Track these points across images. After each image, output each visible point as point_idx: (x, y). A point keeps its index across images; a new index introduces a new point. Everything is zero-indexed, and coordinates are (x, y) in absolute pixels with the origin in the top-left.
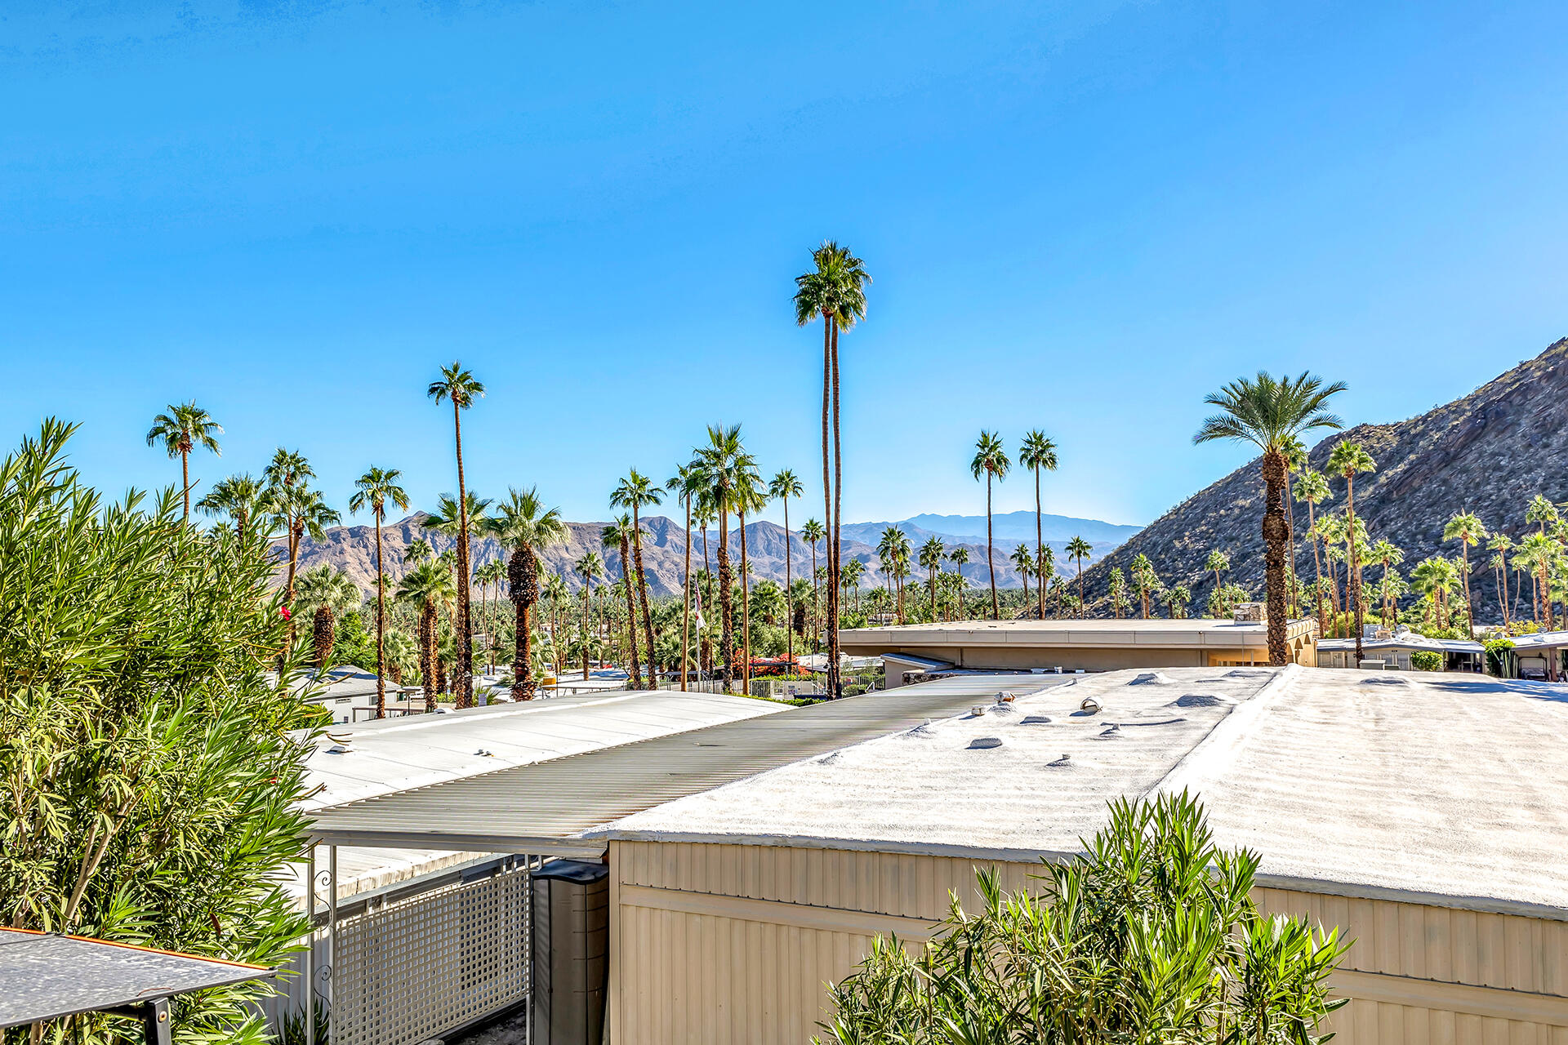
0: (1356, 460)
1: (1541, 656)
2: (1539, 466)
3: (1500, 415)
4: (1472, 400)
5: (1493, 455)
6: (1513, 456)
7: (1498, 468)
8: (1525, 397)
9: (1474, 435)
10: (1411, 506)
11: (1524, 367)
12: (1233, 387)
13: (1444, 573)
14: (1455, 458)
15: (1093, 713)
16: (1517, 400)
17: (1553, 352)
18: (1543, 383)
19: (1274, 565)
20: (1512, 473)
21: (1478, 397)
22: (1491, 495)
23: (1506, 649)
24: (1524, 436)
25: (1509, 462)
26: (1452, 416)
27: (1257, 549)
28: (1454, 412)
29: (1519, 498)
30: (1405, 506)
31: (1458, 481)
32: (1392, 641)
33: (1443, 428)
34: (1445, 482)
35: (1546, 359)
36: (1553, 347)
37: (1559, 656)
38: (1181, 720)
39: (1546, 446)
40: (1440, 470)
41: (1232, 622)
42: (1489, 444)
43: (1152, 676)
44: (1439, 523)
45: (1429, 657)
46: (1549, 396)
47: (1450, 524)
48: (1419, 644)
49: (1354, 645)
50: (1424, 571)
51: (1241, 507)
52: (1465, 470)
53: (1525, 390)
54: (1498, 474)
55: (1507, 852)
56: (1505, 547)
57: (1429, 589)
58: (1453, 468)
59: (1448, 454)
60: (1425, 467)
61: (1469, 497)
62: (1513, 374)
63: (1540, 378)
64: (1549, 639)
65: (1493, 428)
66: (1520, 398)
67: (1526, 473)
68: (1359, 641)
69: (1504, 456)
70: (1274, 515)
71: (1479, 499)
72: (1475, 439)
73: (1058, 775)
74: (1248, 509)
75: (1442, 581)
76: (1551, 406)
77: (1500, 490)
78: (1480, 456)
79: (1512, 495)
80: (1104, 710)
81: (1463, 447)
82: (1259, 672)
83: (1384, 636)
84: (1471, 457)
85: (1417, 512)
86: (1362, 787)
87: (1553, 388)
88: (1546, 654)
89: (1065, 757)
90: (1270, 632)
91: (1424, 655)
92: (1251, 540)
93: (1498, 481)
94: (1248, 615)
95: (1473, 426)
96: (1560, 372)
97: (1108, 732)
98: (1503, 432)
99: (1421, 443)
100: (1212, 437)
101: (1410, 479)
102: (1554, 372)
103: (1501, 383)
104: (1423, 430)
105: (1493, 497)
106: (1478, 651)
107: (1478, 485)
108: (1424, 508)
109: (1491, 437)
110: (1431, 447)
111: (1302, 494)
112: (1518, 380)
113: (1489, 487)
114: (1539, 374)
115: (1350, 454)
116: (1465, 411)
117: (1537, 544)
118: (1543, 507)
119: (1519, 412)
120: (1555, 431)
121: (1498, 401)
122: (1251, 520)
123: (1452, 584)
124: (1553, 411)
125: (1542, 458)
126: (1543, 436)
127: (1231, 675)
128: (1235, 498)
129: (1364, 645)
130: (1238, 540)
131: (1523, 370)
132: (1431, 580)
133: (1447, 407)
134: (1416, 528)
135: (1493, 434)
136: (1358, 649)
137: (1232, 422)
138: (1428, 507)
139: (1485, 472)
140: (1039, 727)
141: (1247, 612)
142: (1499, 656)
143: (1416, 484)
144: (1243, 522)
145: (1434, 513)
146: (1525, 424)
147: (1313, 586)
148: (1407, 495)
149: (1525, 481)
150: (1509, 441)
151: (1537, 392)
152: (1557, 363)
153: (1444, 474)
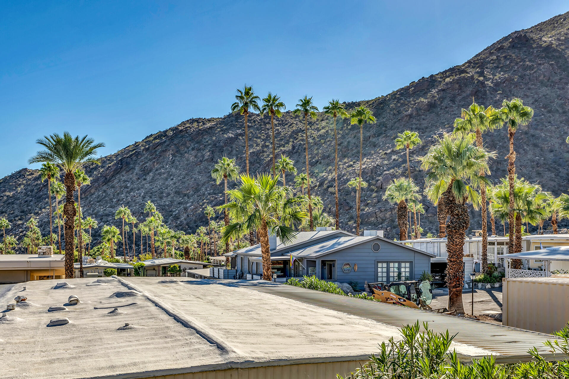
0: (81, 178)
1: (154, 269)
2: (142, 188)
3: (128, 164)
4: (116, 155)
5: (125, 181)
6: (132, 183)
7: (126, 187)
8: (137, 157)
9: (117, 171)
10: (90, 202)
11: (137, 144)
13: (115, 233)
14: (109, 181)
15: (76, 303)
16: (134, 158)
17: (148, 139)
18: (144, 152)
19: (69, 228)
20: (132, 189)
21: (119, 155)
22: (123, 199)
23: (142, 267)
24: (136, 174)
25: (131, 185)
26: (108, 162)
27: (16, 218)
28: (109, 160)
29: (134, 201)
30: (88, 201)
31: (110, 191)
32: (94, 264)
33: (104, 167)
34: (105, 191)
35: (145, 142)
36: (147, 137)
37: (161, 269)
38: (135, 304)
39: (145, 179)
40: (103, 186)
41: (37, 256)
42: (123, 176)
44: (102, 210)
45: (112, 271)
46: (146, 158)
47: (118, 211)
48: (106, 265)
49: (79, 266)
50: (107, 232)
51: (8, 196)
52: (113, 187)
53: (137, 154)
54: (126, 190)
56: (135, 222)
57: (109, 240)
58: (108, 185)
59: (106, 179)
60: (96, 184)
61: (114, 199)
62: (132, 146)
63: (143, 150)
64: (158, 262)
65: (125, 169)
66: (135, 157)
67: (137, 190)
68: (81, 264)
69: (129, 182)
70: (70, 203)
71: (119, 200)
72: (117, 173)
74: (12, 197)
75: (114, 236)
76: (147, 163)
77: (127, 197)
78: (119, 181)
79: (132, 200)
80: (81, 302)
81: (113, 176)
82: (110, 280)
83: (91, 262)
84: (116, 181)
85: (93, 204)
87: (148, 155)
88: (157, 268)
89: (126, 325)
91: (109, 270)
92: (13, 213)
93: (126, 193)
94: (45, 252)
95: (117, 167)
96: (151, 149)
97: (113, 311)
98: (128, 171)
99: (95, 173)
100: (38, 161)
101: (90, 189)
102: (149, 148)
103: (128, 150)
104: (96, 167)
105: (124, 200)
106: (129, 268)
107: (118, 194)
108: (95, 202)
109: (124, 173)
110: (99, 175)
112: (135, 149)
113: (123, 195)
114: (143, 148)
115: (79, 175)
116: (113, 160)
117: (151, 222)
118: (151, 206)
119: (135, 164)
120: (148, 173)
121: (127, 157)
122: (13, 203)
123: (118, 238)
124: (148, 164)
125: (143, 185)
126: (144, 175)
128: (5, 191)
129: (83, 266)
130: (6, 212)
131: (136, 145)
132: (110, 236)
133: (106, 157)
134: (92, 212)
135: (125, 172)
136: (81, 268)
137: (51, 155)
138: (98, 202)
139: (121, 188)
141: (45, 251)
142: (139, 270)
143: (93, 191)
144: (9, 203)
145: (100, 205)
146: (137, 168)
148: (89, 196)
149: (137, 194)
150: (131, 176)
151: (142, 156)
152: (149, 144)
153: (105, 188)
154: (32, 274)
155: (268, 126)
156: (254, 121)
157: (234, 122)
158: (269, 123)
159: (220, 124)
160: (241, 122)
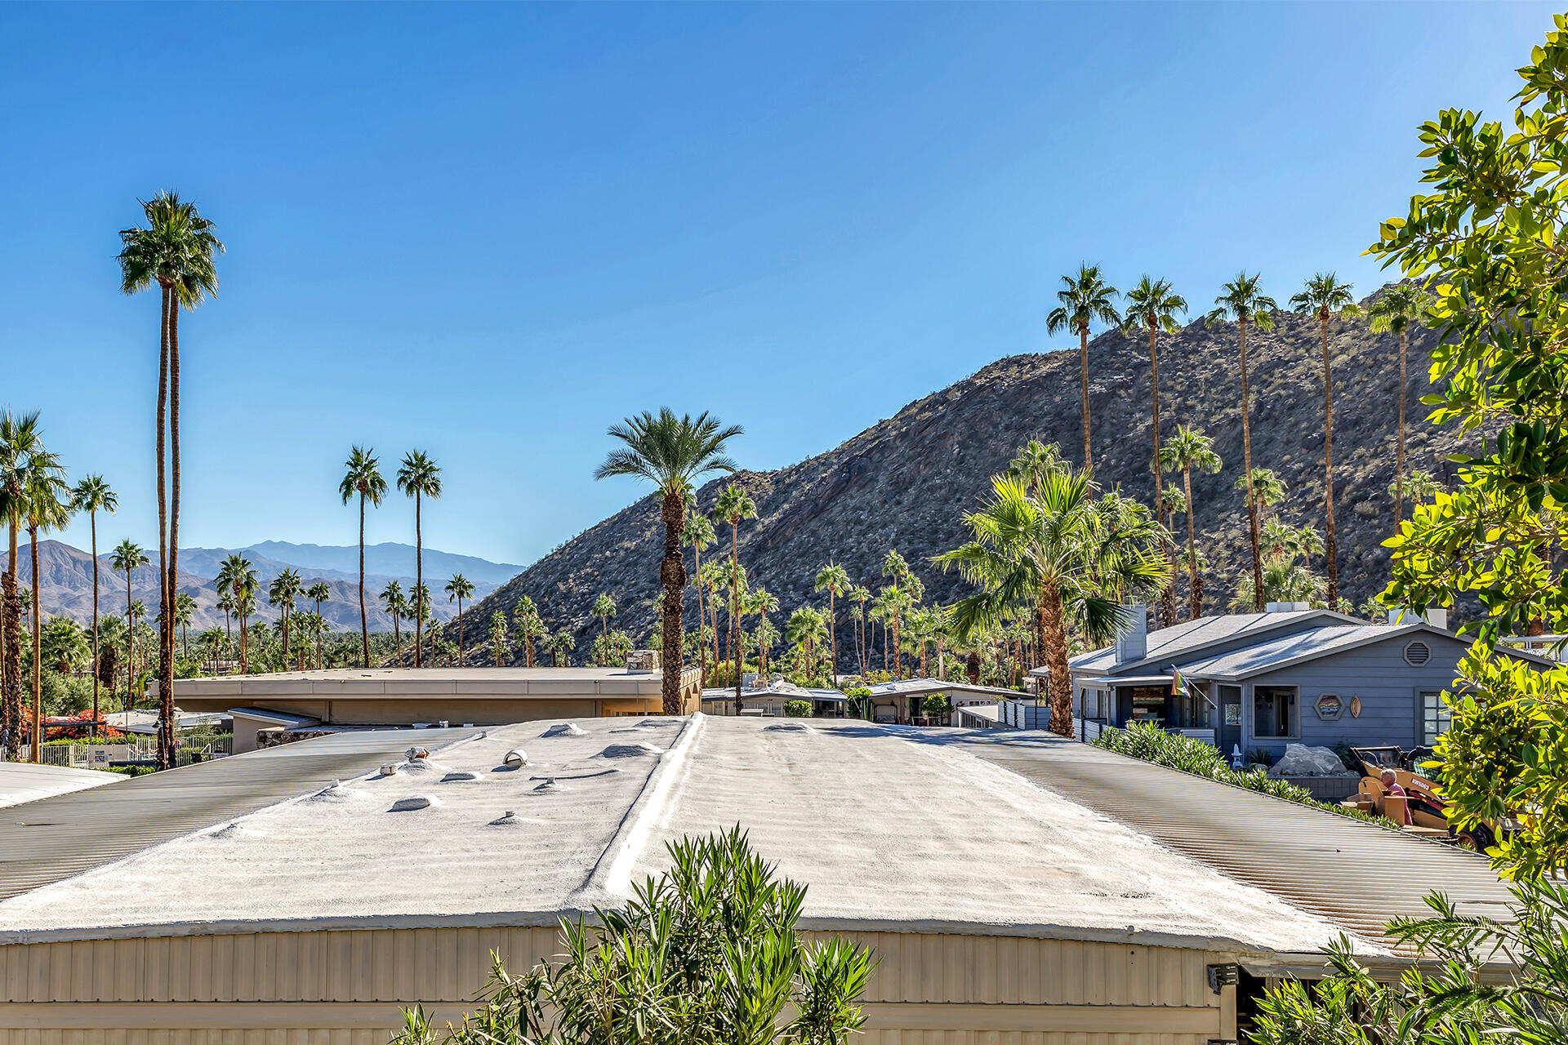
0: (739, 505)
1: (892, 704)
2: (892, 522)
3: (862, 470)
4: (839, 453)
5: (856, 509)
6: (871, 512)
7: (859, 522)
8: (883, 454)
9: (840, 488)
10: (784, 556)
11: (883, 426)
12: (637, 420)
13: (813, 623)
14: (822, 510)
15: (517, 768)
16: (876, 457)
17: (907, 413)
18: (898, 442)
19: (671, 611)
20: (871, 527)
21: (844, 451)
22: (852, 548)
23: (865, 697)
24: (880, 492)
25: (868, 517)
26: (821, 469)
27: (641, 595)
28: (823, 464)
29: (875, 552)
30: (779, 555)
31: (825, 533)
32: (768, 690)
33: (813, 480)
34: (813, 533)
35: (901, 420)
36: (906, 408)
37: (907, 704)
38: (613, 771)
39: (899, 503)
40: (810, 521)
41: (625, 671)
42: (852, 498)
43: (566, 727)
44: (807, 573)
45: (800, 705)
46: (902, 455)
47: (820, 575)
48: (792, 693)
49: (734, 695)
50: (798, 620)
51: (626, 550)
52: (831, 523)
53: (883, 448)
54: (859, 528)
55: (934, 880)
56: (865, 599)
57: (801, 639)
58: (820, 520)
59: (817, 505)
60: (796, 518)
61: (834, 549)
62: (873, 431)
63: (896, 437)
64: (900, 687)
65: (856, 482)
66: (878, 455)
67: (881, 528)
68: (738, 691)
69: (864, 510)
70: (672, 559)
71: (842, 551)
72: (839, 493)
73: (503, 833)
74: (634, 551)
75: (811, 630)
76: (903, 465)
77: (860, 543)
78: (844, 509)
79: (870, 549)
80: (529, 764)
81: (831, 499)
82: (670, 721)
83: (760, 685)
84: (836, 510)
85: (789, 561)
86: (798, 829)
87: (906, 448)
88: (897, 702)
89: (509, 815)
90: (664, 680)
91: (795, 704)
92: (635, 584)
93: (858, 535)
94: (641, 664)
95: (839, 479)
96: (912, 433)
97: (542, 786)
98: (864, 487)
99: (794, 493)
100: (614, 473)
101: (783, 529)
102: (907, 432)
103: (863, 439)
104: (796, 480)
105: (854, 550)
106: (841, 700)
107: (841, 537)
108: (795, 558)
109: (853, 491)
110: (803, 498)
111: (689, 538)
112: (878, 438)
113: (850, 540)
114: (895, 433)
115: (735, 500)
116: (832, 464)
117: (891, 597)
118: (896, 561)
119: (877, 469)
120: (906, 489)
121: (861, 456)
122: (635, 563)
123: (821, 634)
124: (905, 469)
125: (895, 515)
126: (896, 493)
127: (643, 724)
128: (621, 539)
129: (743, 694)
130: (623, 584)
131: (882, 427)
132: (804, 629)
133: (817, 458)
134: (788, 578)
135: (856, 488)
136: (738, 698)
137: (635, 459)
138: (798, 557)
139: (848, 524)
140: (462, 785)
141: (640, 661)
142: (859, 704)
143: (788, 533)
144: (628, 565)
145: (804, 563)
146: (882, 479)
147: (693, 634)
148: (781, 544)
149: (881, 535)
150: (869, 496)
151: (893, 449)
152: (909, 424)
153: (813, 525)
154: (606, 708)
155: (1193, 359)
156: (1159, 351)
157: (1106, 358)
158: (1195, 351)
159: (1072, 364)
160: (1125, 355)
